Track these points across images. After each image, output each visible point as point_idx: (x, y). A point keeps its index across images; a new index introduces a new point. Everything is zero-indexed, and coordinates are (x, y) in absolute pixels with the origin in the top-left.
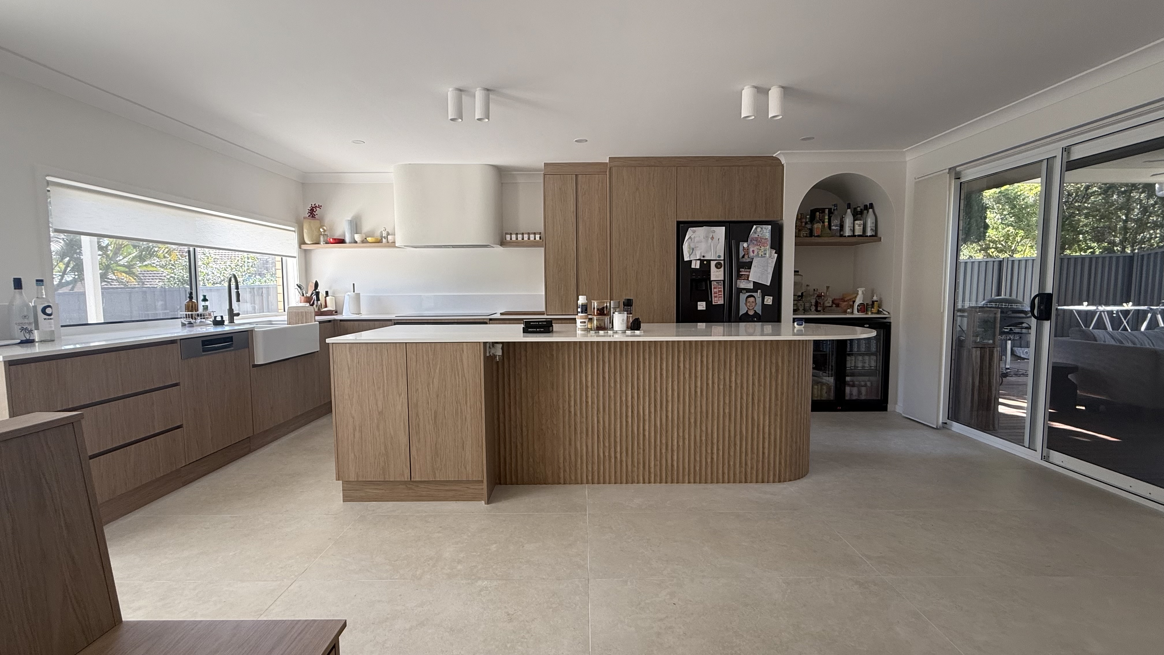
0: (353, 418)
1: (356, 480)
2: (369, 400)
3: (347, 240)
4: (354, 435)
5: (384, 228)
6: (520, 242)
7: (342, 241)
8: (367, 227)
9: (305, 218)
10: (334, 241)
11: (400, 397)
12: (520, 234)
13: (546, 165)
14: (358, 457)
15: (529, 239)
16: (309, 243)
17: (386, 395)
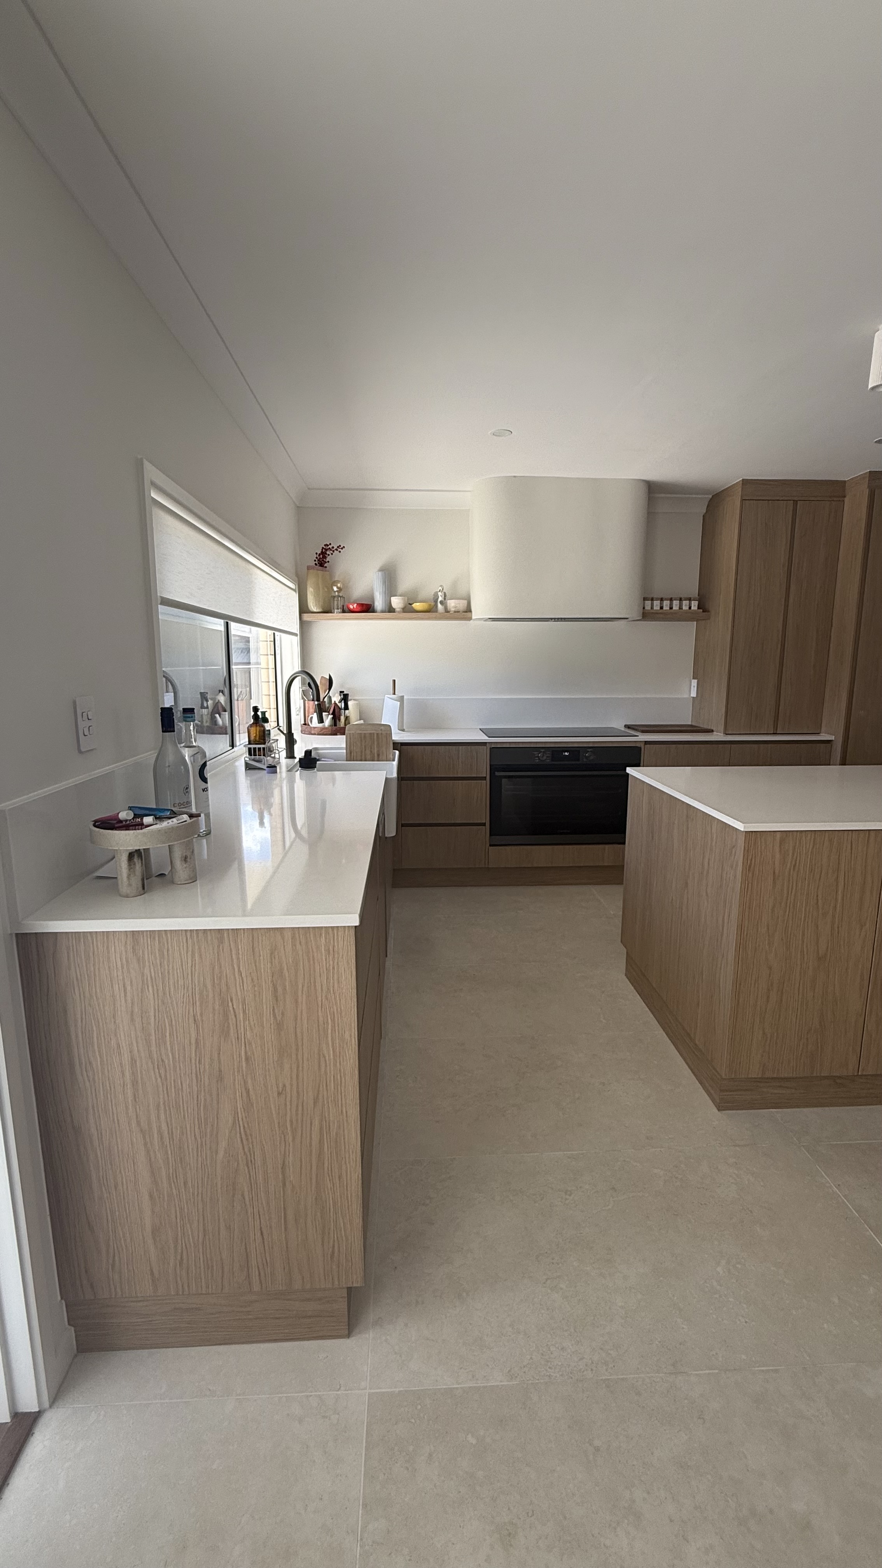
0: (770, 968)
1: (760, 1076)
2: (803, 935)
3: (379, 604)
4: (768, 997)
5: (441, 586)
6: (665, 614)
7: (367, 608)
8: (406, 582)
9: (309, 568)
10: (359, 609)
11: (861, 929)
12: (666, 599)
13: (745, 482)
14: (769, 1036)
15: (681, 608)
16: (315, 610)
17: (836, 926)
